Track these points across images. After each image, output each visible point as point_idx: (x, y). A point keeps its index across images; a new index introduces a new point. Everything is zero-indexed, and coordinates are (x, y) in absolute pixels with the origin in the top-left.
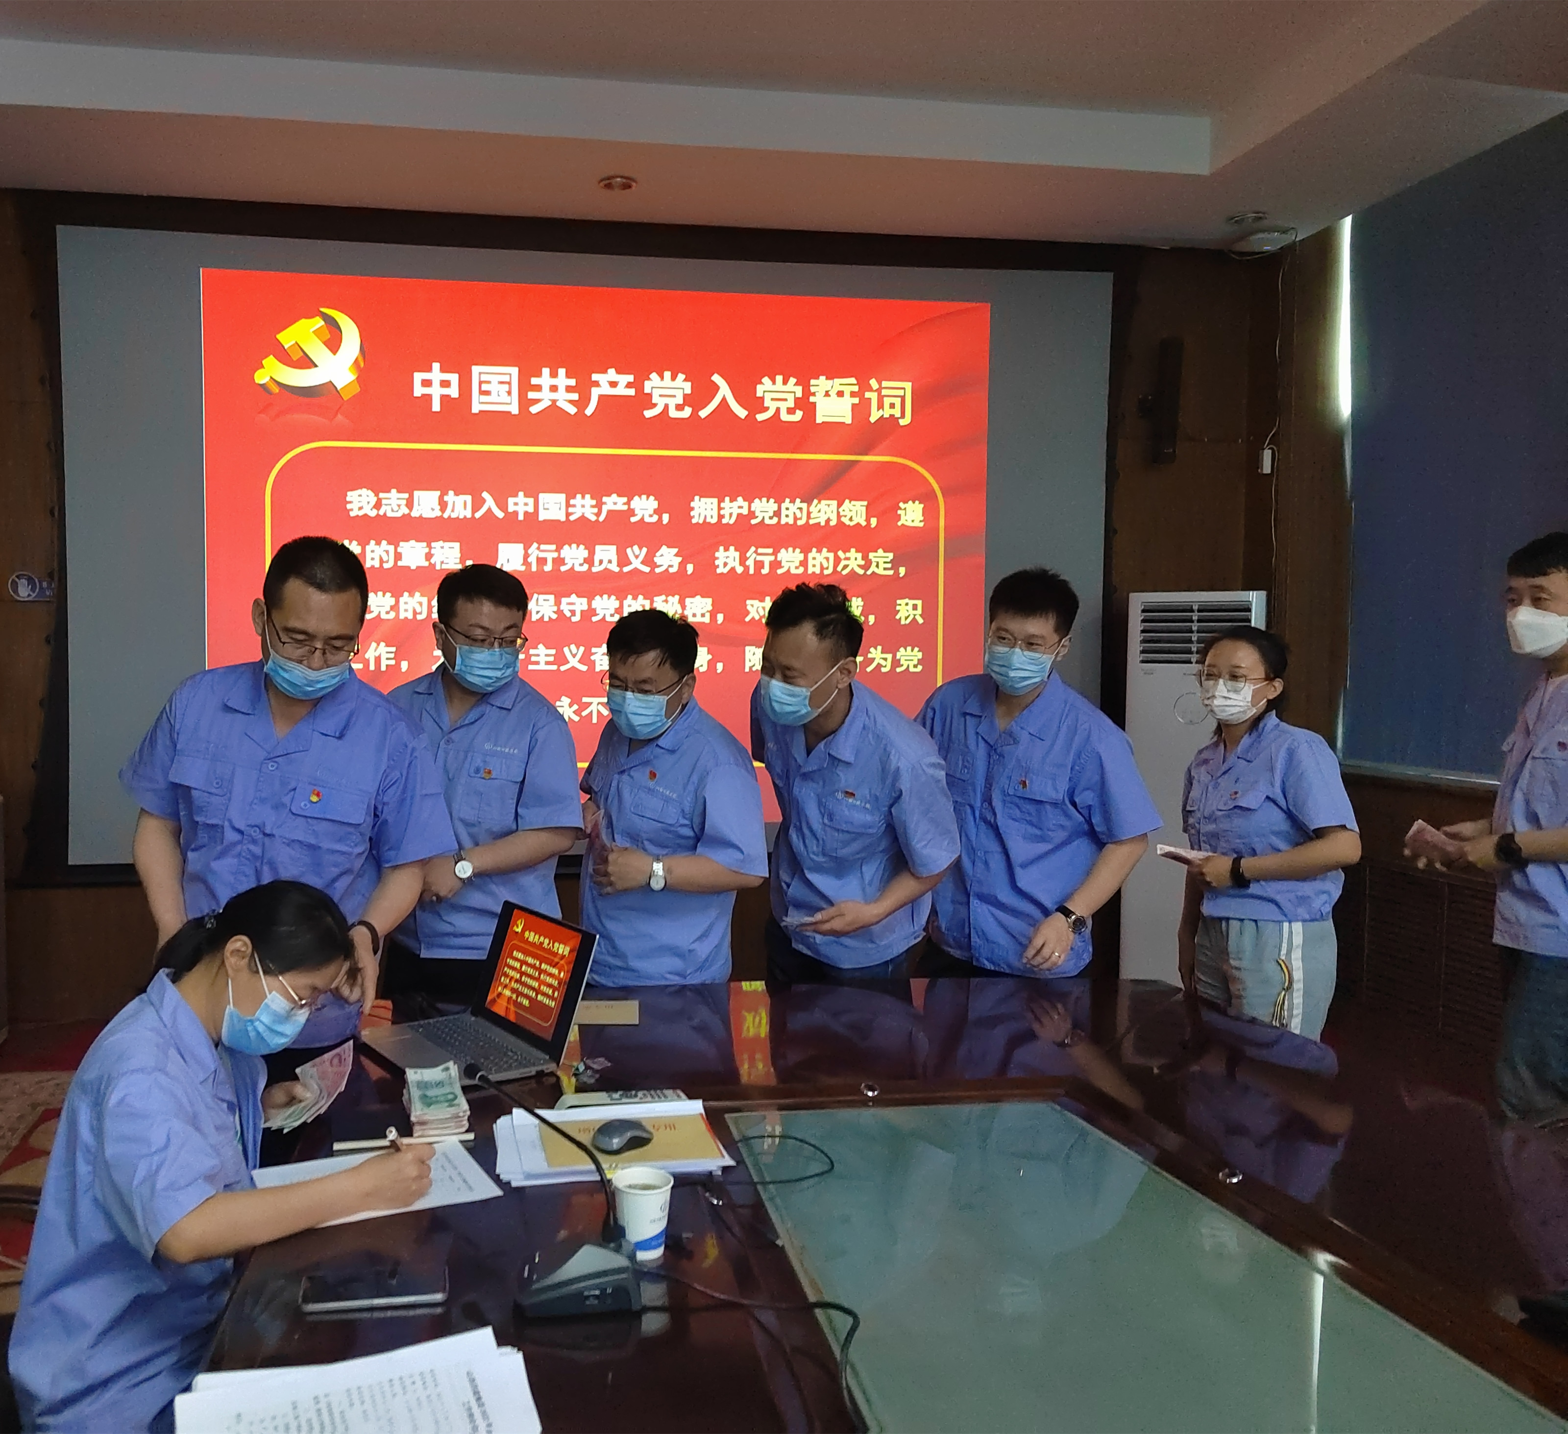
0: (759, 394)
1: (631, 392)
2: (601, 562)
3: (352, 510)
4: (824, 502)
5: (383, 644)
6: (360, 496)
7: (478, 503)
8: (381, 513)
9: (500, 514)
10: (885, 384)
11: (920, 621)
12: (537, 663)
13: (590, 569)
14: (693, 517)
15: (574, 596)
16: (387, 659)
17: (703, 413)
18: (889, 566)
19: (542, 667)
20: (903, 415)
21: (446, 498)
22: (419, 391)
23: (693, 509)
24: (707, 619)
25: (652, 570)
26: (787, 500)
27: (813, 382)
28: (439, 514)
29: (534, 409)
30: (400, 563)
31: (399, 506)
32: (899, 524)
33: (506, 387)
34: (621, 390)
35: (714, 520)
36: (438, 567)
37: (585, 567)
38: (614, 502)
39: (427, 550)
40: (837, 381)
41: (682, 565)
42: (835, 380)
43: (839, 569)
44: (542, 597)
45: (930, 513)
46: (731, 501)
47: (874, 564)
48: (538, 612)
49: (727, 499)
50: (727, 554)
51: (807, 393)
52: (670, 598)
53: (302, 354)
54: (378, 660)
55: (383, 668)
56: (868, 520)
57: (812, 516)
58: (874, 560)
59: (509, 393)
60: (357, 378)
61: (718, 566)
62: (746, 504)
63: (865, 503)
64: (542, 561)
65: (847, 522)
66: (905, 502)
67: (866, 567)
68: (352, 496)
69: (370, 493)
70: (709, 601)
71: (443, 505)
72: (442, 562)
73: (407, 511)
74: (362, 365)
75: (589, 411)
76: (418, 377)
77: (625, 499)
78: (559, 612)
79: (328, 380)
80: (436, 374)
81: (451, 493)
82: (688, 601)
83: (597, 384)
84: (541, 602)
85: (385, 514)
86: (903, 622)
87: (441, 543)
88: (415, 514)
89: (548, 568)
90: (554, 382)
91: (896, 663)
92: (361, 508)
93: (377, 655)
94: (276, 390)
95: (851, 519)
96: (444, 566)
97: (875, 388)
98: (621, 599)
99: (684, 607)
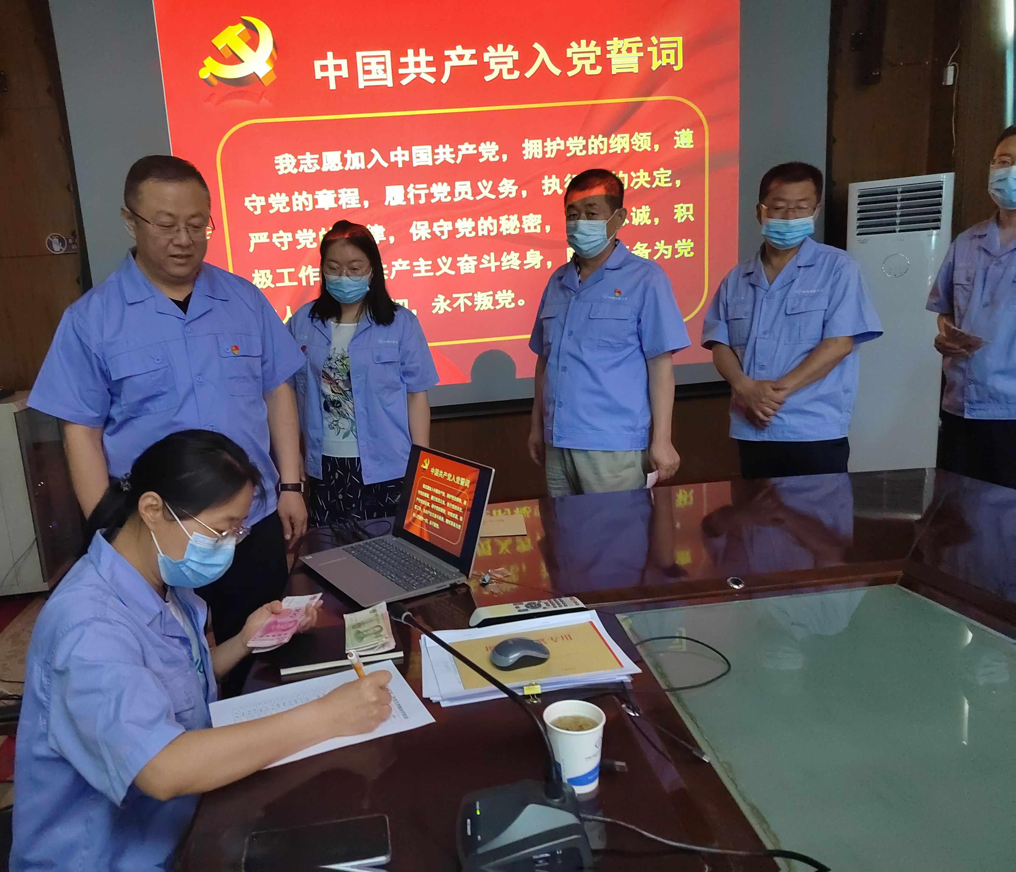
0: (569, 55)
1: (475, 62)
2: (460, 193)
3: (279, 170)
4: (619, 136)
5: (310, 267)
6: (284, 159)
7: (369, 157)
8: (301, 170)
9: (385, 165)
10: (662, 39)
11: (692, 219)
12: (419, 272)
13: (452, 199)
14: (524, 155)
15: (442, 220)
16: (314, 277)
17: (528, 74)
18: (669, 180)
19: (423, 274)
20: (676, 64)
21: (345, 156)
22: (319, 75)
23: (524, 149)
24: (538, 230)
25: (497, 197)
26: (593, 137)
27: (608, 42)
28: (342, 168)
29: (404, 82)
30: (317, 207)
31: (312, 164)
32: (676, 147)
33: (382, 67)
34: (466, 62)
35: (540, 156)
36: (344, 207)
37: (449, 199)
38: (467, 149)
39: (335, 195)
40: (627, 40)
41: (519, 192)
42: (625, 40)
43: (632, 185)
44: (419, 223)
45: (698, 138)
46: (552, 141)
47: (657, 180)
48: (417, 234)
49: (549, 139)
50: (550, 181)
51: (605, 51)
52: (511, 217)
53: (231, 53)
54: (308, 277)
55: (312, 284)
56: (652, 146)
57: (611, 147)
58: (657, 176)
59: (385, 71)
60: (273, 69)
61: (544, 191)
62: (562, 142)
63: (650, 134)
64: (417, 197)
65: (637, 150)
66: (680, 130)
67: (651, 182)
68: (279, 159)
69: (291, 156)
70: (539, 216)
71: (344, 161)
72: (347, 204)
73: (318, 168)
74: (276, 58)
75: (444, 80)
76: (318, 64)
77: (474, 146)
78: (433, 233)
79: (252, 72)
80: (330, 61)
81: (349, 152)
82: (524, 218)
83: (449, 58)
84: (419, 227)
85: (303, 171)
86: (679, 221)
87: (345, 190)
88: (324, 169)
89: (422, 201)
90: (417, 59)
91: (675, 251)
92: (285, 168)
93: (307, 275)
94: (215, 82)
95: (640, 147)
96: (348, 206)
97: (655, 44)
98: (476, 220)
99: (521, 222)
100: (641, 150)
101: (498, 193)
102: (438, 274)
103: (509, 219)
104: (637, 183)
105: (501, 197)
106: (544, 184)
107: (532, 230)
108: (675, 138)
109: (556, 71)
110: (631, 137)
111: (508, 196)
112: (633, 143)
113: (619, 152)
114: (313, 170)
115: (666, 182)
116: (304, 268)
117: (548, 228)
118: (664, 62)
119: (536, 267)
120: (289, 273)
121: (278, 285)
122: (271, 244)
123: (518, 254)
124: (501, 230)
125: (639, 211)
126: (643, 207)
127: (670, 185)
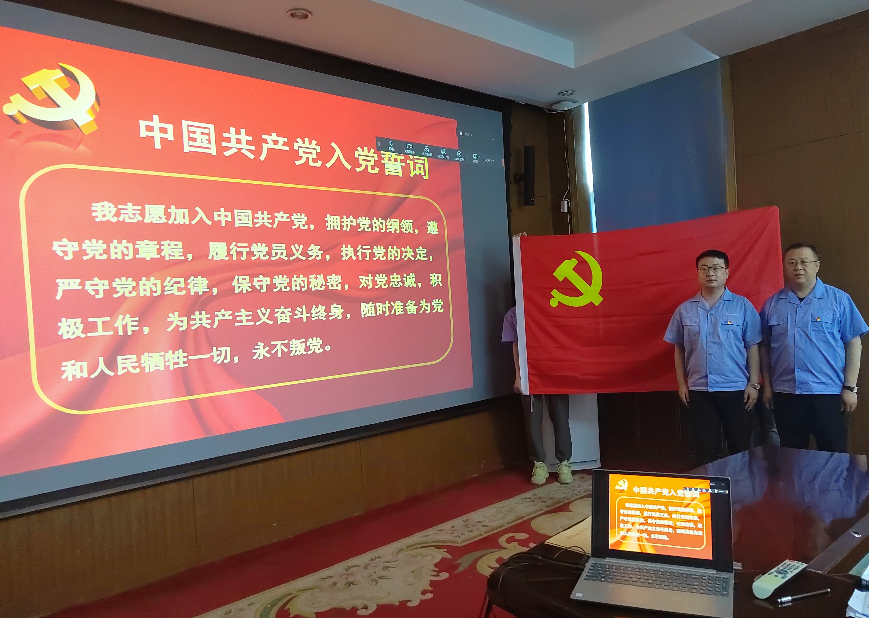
0: (357, 156)
1: (287, 148)
2: (276, 254)
3: (96, 217)
4: (392, 220)
5: (128, 316)
6: (103, 206)
7: (193, 214)
8: (121, 219)
9: (209, 223)
10: (415, 157)
11: (441, 284)
12: (241, 321)
13: (270, 258)
14: (327, 227)
15: (261, 276)
16: (133, 326)
17: (328, 165)
19: (244, 323)
20: (425, 175)
21: (169, 210)
22: (144, 133)
23: (327, 222)
24: (339, 288)
25: (307, 259)
26: (375, 218)
27: (382, 152)
28: (166, 221)
29: (227, 154)
30: (137, 256)
31: (134, 214)
33: (207, 137)
34: (280, 147)
35: (339, 229)
36: (167, 258)
37: (267, 257)
38: (282, 216)
39: (158, 246)
41: (323, 256)
42: (393, 152)
43: (403, 257)
44: (241, 278)
45: (440, 227)
46: (347, 218)
47: (418, 255)
48: (239, 287)
49: (344, 217)
50: (347, 249)
51: (380, 158)
52: (318, 276)
53: (46, 96)
54: (125, 327)
55: (130, 333)
56: (414, 231)
57: (388, 227)
58: (418, 252)
59: (209, 141)
60: (95, 120)
61: (342, 256)
62: (354, 220)
63: (412, 221)
64: (239, 254)
65: (405, 232)
66: (430, 221)
67: (415, 256)
68: (97, 206)
69: (111, 204)
70: (340, 277)
71: (168, 215)
72: (170, 255)
73: (141, 219)
74: (98, 110)
75: (262, 158)
76: (143, 124)
77: (288, 215)
78: (253, 287)
79: (69, 118)
80: (156, 122)
81: (173, 207)
82: (328, 277)
83: (266, 141)
84: (240, 281)
85: (124, 220)
86: (433, 286)
87: (168, 242)
88: (147, 220)
89: (244, 258)
90: (238, 137)
91: (432, 308)
92: (104, 216)
93: (124, 324)
94: (24, 121)
95: (406, 230)
96: (171, 258)
97: (411, 159)
98: (290, 277)
99: (326, 281)
100: (407, 232)
101: (308, 256)
102: (257, 324)
103: (316, 278)
104: (406, 256)
105: (310, 259)
106: (342, 251)
107: (335, 288)
108: (427, 226)
109: (349, 167)
110: (400, 222)
111: (315, 258)
112: (402, 226)
113: (393, 232)
114: (135, 221)
115: (424, 257)
116: (121, 317)
117: (346, 286)
118: (418, 172)
119: (339, 318)
120: (104, 322)
121: (89, 335)
122: (84, 291)
123: (324, 308)
124: (310, 286)
125: (408, 277)
126: (411, 274)
127: (426, 259)
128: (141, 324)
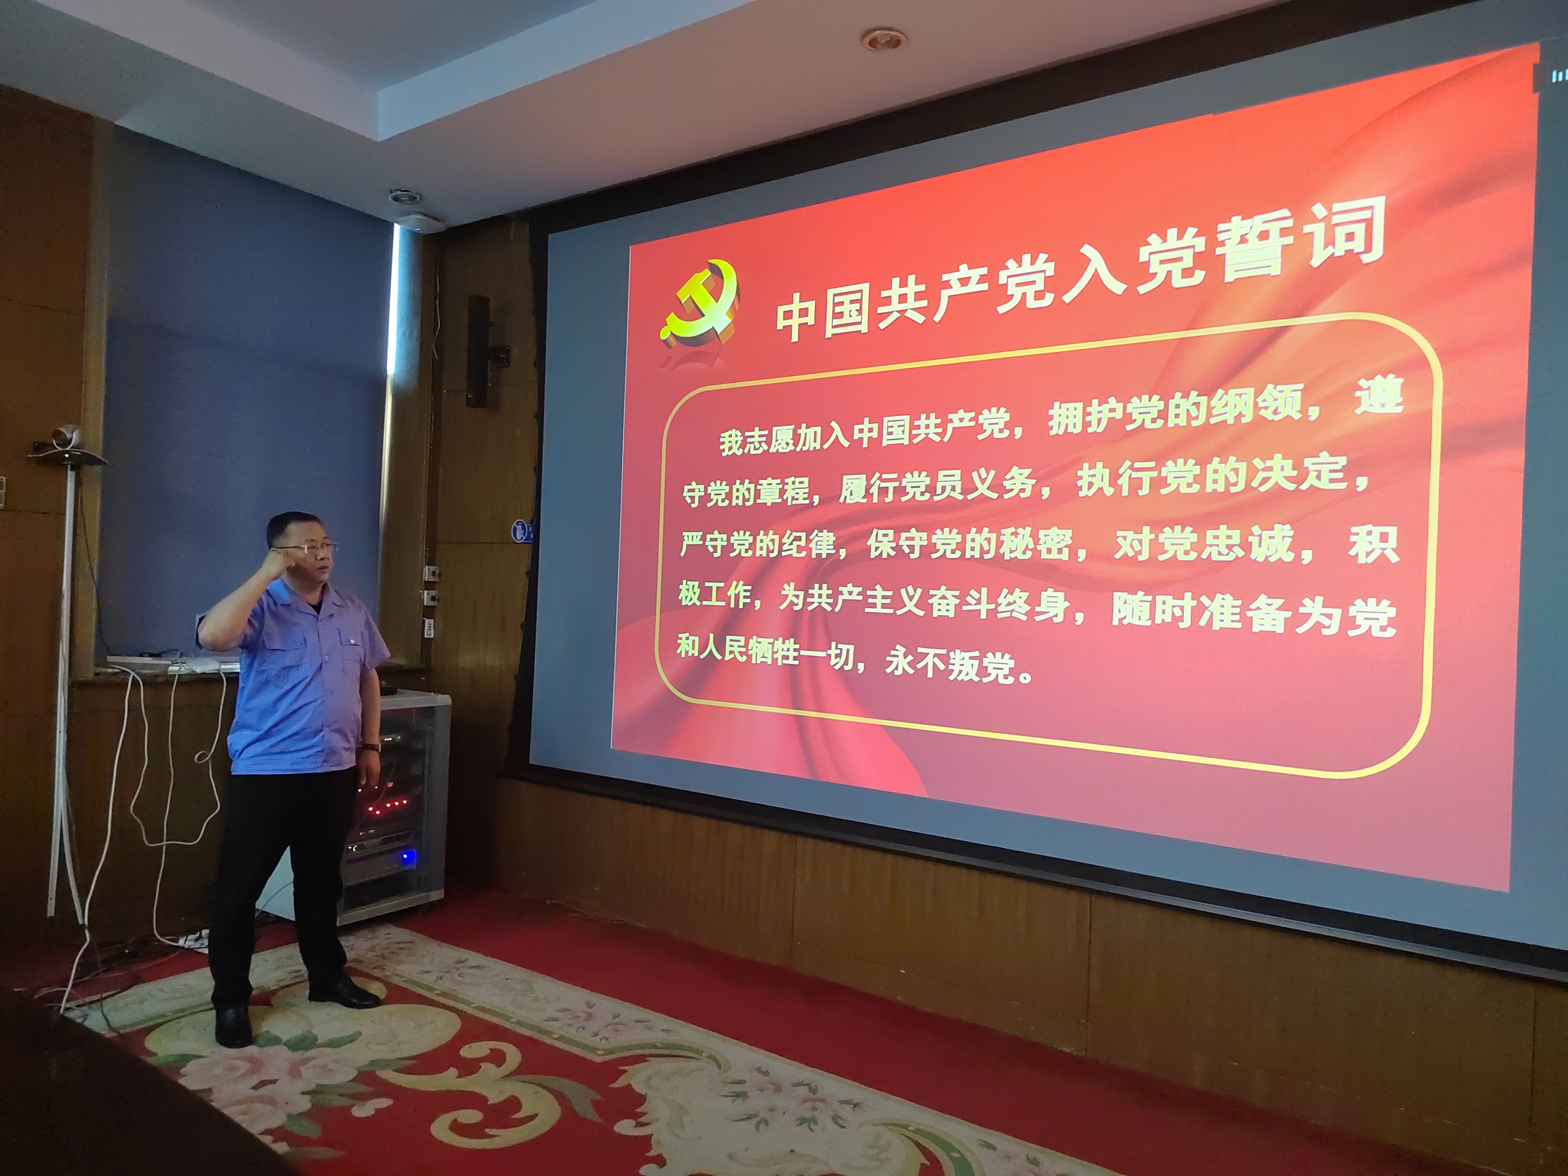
0: (1143, 257)
1: (985, 287)
2: (944, 489)
3: (723, 450)
4: (1232, 392)
5: (741, 583)
6: (730, 436)
7: (827, 433)
8: (746, 451)
9: (846, 444)
10: (1337, 207)
11: (1394, 558)
12: (874, 605)
13: (931, 497)
14: (1052, 428)
15: (913, 530)
16: (744, 597)
17: (1068, 298)
18: (1340, 475)
19: (879, 610)
20: (1368, 249)
21: (799, 431)
22: (781, 324)
23: (1051, 418)
24: (1065, 556)
25: (1001, 497)
26: (1178, 395)
27: (1221, 227)
28: (793, 448)
29: (883, 325)
30: (758, 501)
31: (760, 442)
32: (1359, 411)
33: (857, 306)
34: (973, 287)
35: (1078, 429)
36: (789, 503)
37: (927, 496)
38: (961, 419)
39: (781, 486)
40: (1259, 219)
41: (1036, 489)
42: (1256, 217)
43: (1255, 484)
44: (881, 532)
45: (1415, 391)
46: (1100, 404)
47: (1312, 475)
48: (877, 548)
49: (1095, 402)
50: (1093, 472)
52: (1020, 530)
53: (694, 307)
54: (737, 596)
55: (741, 606)
56: (1304, 411)
57: (1214, 412)
58: (1311, 468)
59: (860, 311)
60: (733, 321)
61: (1081, 488)
62: (1120, 406)
63: (1301, 386)
64: (883, 491)
65: (1270, 417)
66: (1370, 378)
67: (1298, 480)
68: (724, 436)
69: (738, 432)
70: (1068, 533)
71: (796, 439)
72: (793, 498)
73: (766, 448)
74: (737, 307)
75: (938, 317)
77: (973, 414)
79: (711, 327)
80: (796, 304)
81: (804, 425)
82: (1042, 533)
83: (947, 285)
84: (880, 538)
85: (749, 452)
86: (1362, 560)
87: (793, 479)
88: (773, 450)
90: (903, 291)
91: (1348, 622)
92: (730, 448)
93: (737, 593)
94: (674, 343)
95: (1275, 412)
96: (795, 502)
97: (1320, 217)
98: (964, 532)
99: (1036, 541)
100: (1277, 418)
101: (1003, 490)
102: (899, 612)
103: (1015, 534)
104: (1265, 480)
105: (1006, 496)
106: (1081, 478)
107: (1054, 555)
108: (1358, 394)
109: (1117, 287)
110: (1257, 394)
111: (1018, 495)
112: (1261, 405)
113: (1231, 421)
115: (1332, 481)
116: (735, 583)
117: (1082, 554)
118: (1340, 248)
119: (1056, 620)
120: (718, 588)
121: (704, 603)
122: (704, 547)
123: (1025, 595)
124: (1001, 551)
125: (1266, 534)
126: (1277, 527)
127: (1343, 486)
128: (753, 596)
